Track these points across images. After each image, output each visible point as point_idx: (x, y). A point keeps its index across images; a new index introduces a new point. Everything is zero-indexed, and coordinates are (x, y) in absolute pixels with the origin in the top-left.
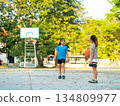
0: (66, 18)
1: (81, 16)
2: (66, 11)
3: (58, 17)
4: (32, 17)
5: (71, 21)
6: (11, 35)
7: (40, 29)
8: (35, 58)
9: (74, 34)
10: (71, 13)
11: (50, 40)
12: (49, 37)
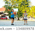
0: (26, 6)
1: (30, 5)
2: (26, 4)
3: (24, 5)
4: (16, 6)
5: (27, 7)
6: (10, 11)
7: (18, 9)
8: (17, 17)
9: (28, 10)
10: (27, 4)
11: (21, 12)
12: (21, 11)
